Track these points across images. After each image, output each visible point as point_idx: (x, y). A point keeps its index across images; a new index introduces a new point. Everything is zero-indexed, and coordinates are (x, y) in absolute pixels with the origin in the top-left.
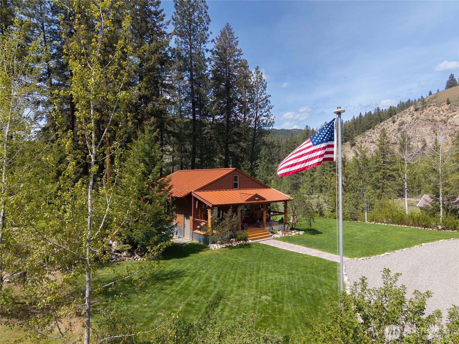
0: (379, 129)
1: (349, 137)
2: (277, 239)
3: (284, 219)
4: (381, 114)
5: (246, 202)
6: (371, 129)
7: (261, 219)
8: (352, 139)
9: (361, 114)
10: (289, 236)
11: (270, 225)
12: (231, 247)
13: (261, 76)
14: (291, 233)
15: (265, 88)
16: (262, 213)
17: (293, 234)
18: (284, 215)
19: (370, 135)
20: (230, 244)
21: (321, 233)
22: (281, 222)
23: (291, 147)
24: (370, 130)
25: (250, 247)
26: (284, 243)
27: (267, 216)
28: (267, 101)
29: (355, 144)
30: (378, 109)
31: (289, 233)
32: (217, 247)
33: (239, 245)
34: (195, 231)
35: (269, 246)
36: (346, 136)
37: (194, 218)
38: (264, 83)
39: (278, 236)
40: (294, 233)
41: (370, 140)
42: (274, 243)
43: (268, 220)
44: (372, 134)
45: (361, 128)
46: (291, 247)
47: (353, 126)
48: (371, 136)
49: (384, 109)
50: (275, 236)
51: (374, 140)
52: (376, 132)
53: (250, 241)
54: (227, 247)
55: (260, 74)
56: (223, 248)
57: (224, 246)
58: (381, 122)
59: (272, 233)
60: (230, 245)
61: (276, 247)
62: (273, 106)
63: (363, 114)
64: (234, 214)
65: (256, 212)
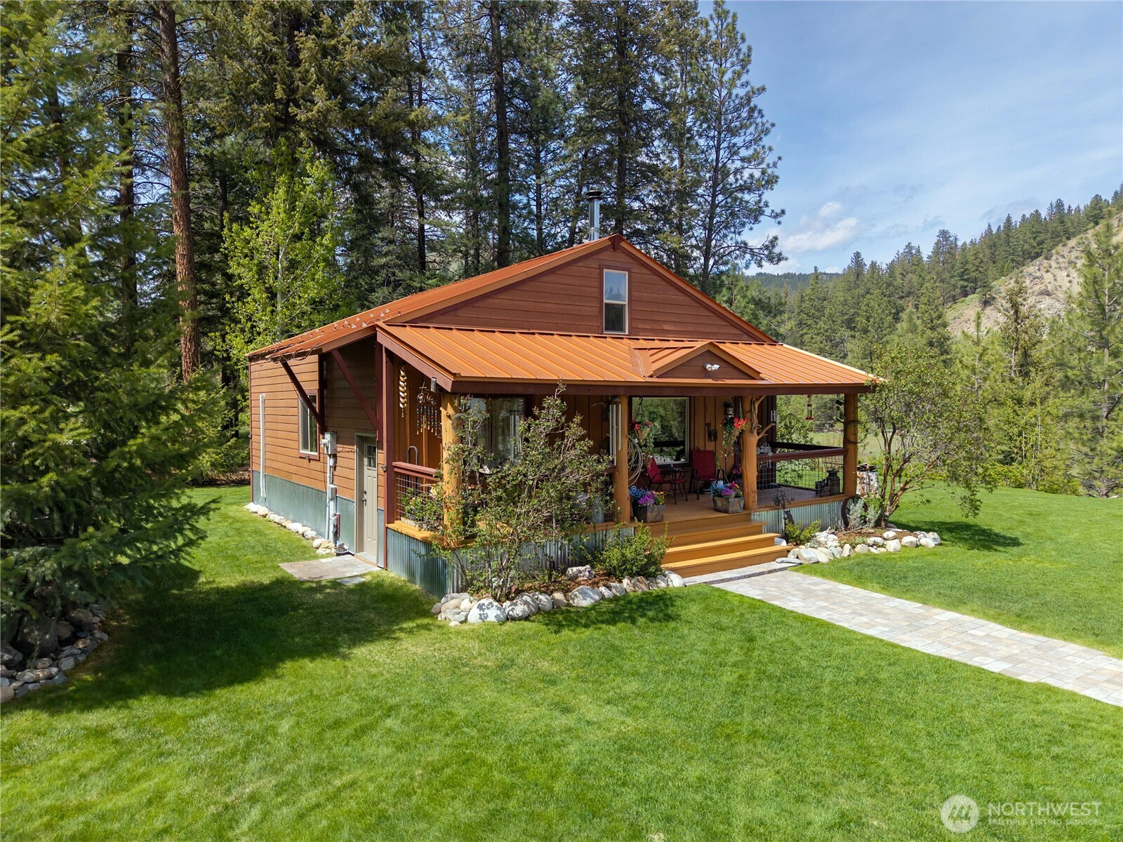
0: (1063, 256)
1: (975, 280)
2: (814, 568)
3: (840, 475)
4: (1066, 219)
5: (654, 380)
6: (1040, 258)
7: (735, 476)
8: (987, 287)
9: (1009, 220)
10: (875, 557)
11: (777, 502)
12: (560, 617)
13: (734, 29)
14: (879, 540)
15: (745, 63)
16: (739, 443)
17: (893, 545)
18: (839, 459)
19: (1038, 274)
20: (558, 596)
21: (1015, 542)
22: (827, 488)
23: (813, 311)
24: (1037, 262)
25: (668, 618)
26: (860, 592)
27: (761, 457)
28: (752, 110)
29: (994, 298)
30: (1060, 204)
31: (871, 540)
32: (474, 616)
33: (615, 599)
34: (396, 525)
35: (781, 610)
36: (966, 280)
37: (391, 457)
38: (744, 48)
39: (821, 555)
40: (893, 542)
41: (1037, 288)
42: (808, 594)
43: (767, 479)
44: (1043, 272)
45: (1011, 257)
46: (913, 624)
47: (987, 252)
48: (1041, 278)
49: (1073, 207)
50: (807, 552)
51: (1049, 289)
52: (1054, 265)
53: (676, 581)
54: (538, 612)
55: (730, 20)
56: (509, 618)
57: (519, 610)
58: (1069, 238)
59: (786, 537)
60: (555, 603)
61: (823, 616)
62: (773, 125)
63: (1016, 219)
64: (569, 419)
65: (710, 446)
